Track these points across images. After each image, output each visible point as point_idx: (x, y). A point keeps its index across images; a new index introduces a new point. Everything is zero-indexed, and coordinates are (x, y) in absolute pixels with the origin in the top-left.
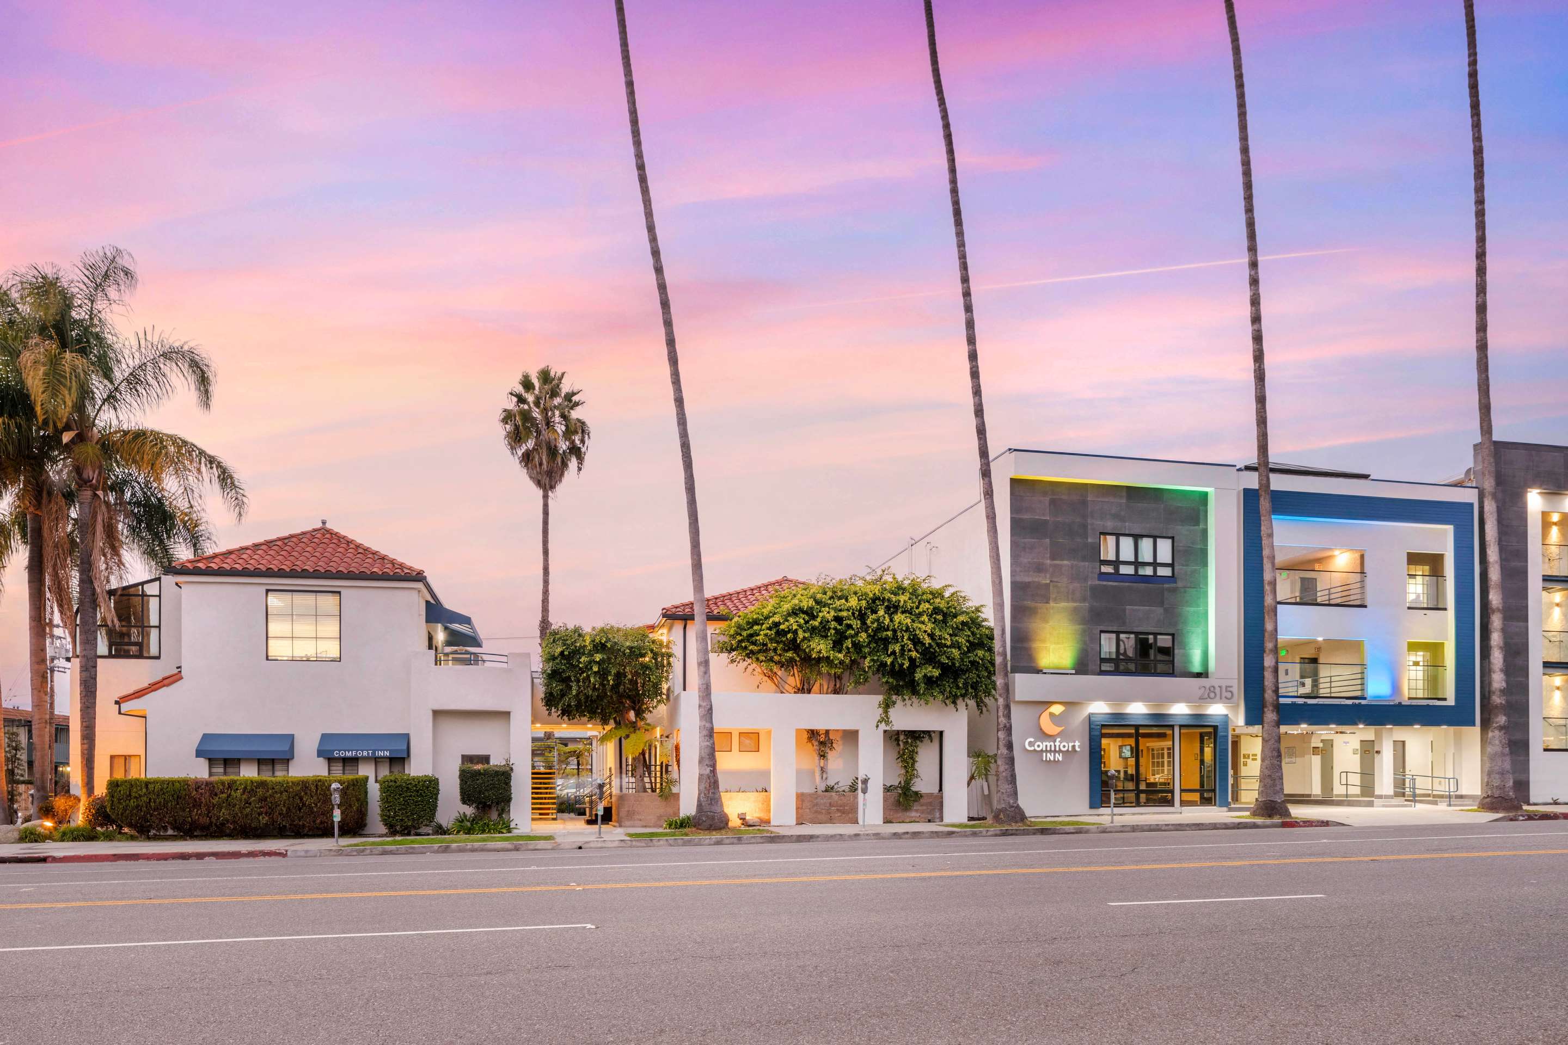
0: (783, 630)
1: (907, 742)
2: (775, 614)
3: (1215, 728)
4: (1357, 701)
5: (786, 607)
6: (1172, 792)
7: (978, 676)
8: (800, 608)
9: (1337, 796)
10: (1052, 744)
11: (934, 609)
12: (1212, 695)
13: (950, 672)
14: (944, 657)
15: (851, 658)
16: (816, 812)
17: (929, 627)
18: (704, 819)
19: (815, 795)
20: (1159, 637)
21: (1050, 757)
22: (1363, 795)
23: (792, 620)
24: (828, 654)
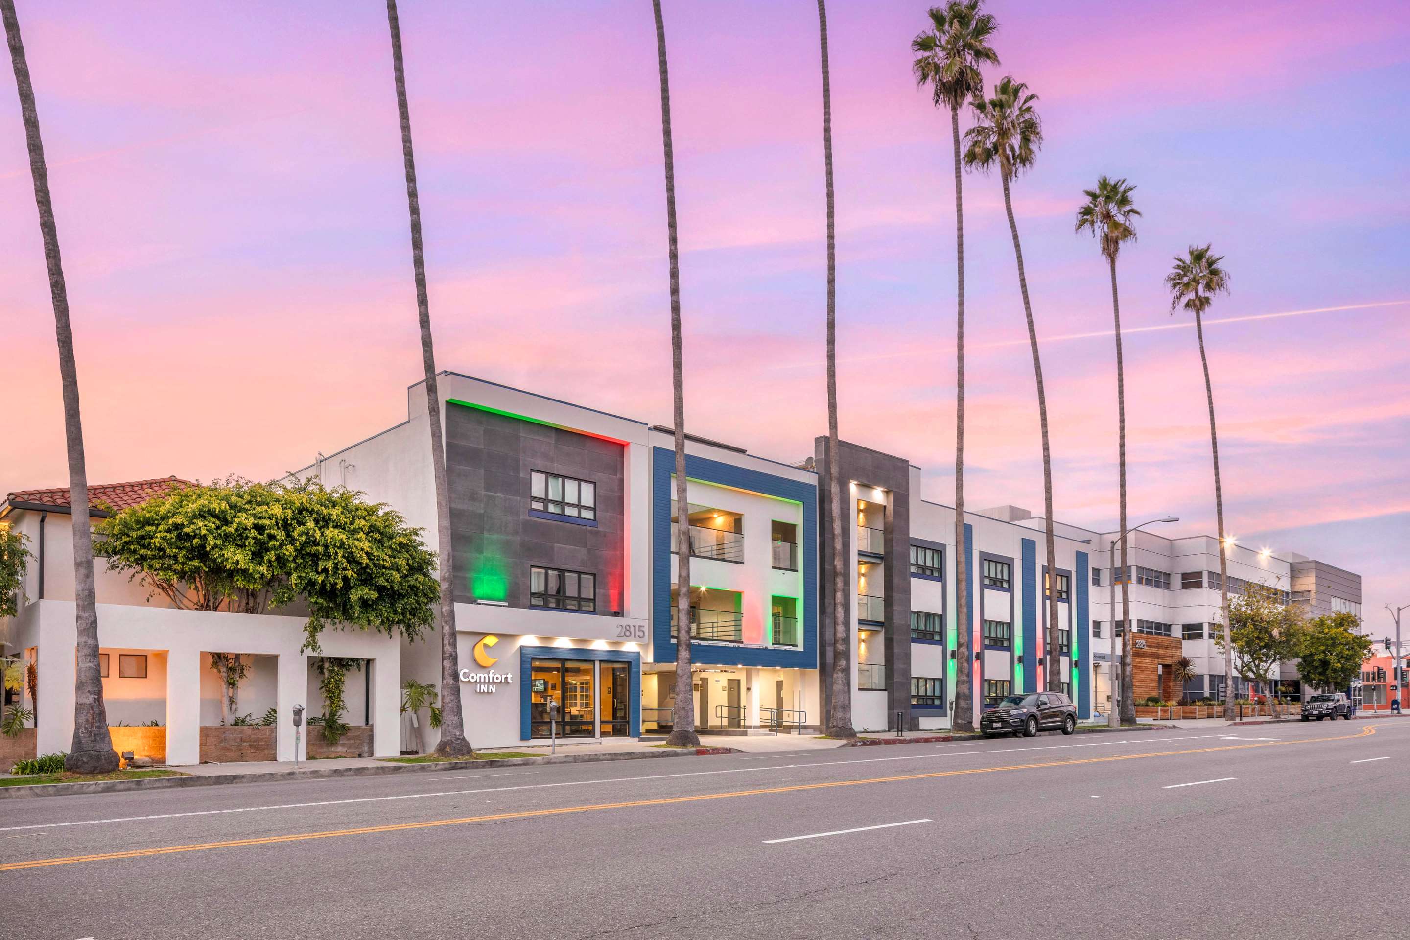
0: (187, 534)
1: (333, 670)
2: (175, 514)
3: (629, 663)
4: (737, 645)
5: (192, 507)
6: (593, 723)
7: (417, 602)
8: (209, 510)
9: (711, 727)
10: (486, 675)
11: (370, 526)
12: (628, 633)
13: (390, 595)
14: (382, 579)
15: (273, 573)
16: (224, 748)
17: (366, 545)
18: (85, 759)
19: (222, 728)
20: (582, 576)
21: (484, 688)
22: (730, 725)
23: (200, 523)
24: (247, 567)
